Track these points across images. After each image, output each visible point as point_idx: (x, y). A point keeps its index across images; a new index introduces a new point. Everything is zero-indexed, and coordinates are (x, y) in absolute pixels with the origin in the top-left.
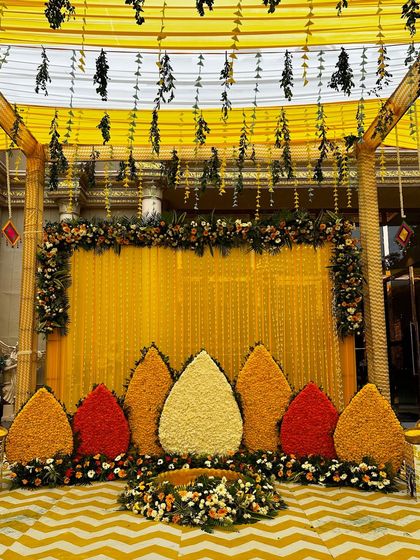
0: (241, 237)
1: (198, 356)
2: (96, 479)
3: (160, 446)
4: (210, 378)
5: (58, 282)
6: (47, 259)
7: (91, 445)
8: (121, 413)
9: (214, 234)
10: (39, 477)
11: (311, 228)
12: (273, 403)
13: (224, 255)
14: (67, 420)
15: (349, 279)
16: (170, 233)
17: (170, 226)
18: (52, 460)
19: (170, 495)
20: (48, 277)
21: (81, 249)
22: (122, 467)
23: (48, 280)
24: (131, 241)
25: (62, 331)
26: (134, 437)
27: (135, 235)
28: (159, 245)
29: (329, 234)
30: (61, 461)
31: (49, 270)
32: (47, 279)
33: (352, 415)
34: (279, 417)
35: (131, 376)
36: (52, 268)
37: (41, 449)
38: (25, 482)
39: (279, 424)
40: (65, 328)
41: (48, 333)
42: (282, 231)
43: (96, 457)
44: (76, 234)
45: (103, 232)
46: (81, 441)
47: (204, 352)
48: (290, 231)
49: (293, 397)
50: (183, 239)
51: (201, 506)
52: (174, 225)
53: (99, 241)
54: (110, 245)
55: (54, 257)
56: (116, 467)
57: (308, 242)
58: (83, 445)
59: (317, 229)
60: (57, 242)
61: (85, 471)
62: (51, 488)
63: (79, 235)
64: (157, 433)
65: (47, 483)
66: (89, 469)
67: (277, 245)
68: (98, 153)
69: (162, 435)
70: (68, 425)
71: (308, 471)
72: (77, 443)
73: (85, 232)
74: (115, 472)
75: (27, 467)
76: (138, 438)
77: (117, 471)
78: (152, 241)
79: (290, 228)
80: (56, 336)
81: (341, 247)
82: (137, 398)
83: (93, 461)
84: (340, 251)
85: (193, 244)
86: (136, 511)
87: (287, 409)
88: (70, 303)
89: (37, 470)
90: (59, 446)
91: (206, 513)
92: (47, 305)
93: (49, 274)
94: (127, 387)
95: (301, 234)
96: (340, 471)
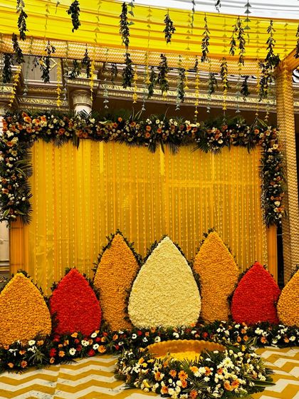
0: (191, 136)
1: (162, 242)
2: (78, 356)
3: (130, 321)
4: (173, 261)
5: (20, 171)
6: (8, 148)
7: (67, 325)
8: (93, 294)
9: (167, 132)
10: (25, 360)
11: (248, 132)
12: (224, 281)
13: (174, 152)
14: (45, 303)
15: (276, 177)
16: (127, 129)
17: (127, 122)
18: (34, 342)
19: (182, 372)
20: (10, 166)
21: (40, 140)
22: (100, 343)
23: (11, 169)
24: (89, 135)
25: (25, 219)
26: (104, 315)
27: (94, 129)
28: (116, 139)
29: (261, 139)
30: (42, 342)
31: (11, 159)
32: (8, 168)
33: (294, 288)
34: (229, 292)
35: (99, 260)
36: (14, 157)
37: (21, 331)
38: (11, 365)
39: (230, 298)
40: (27, 216)
41: (10, 220)
42: (225, 134)
43: (74, 335)
44: (37, 125)
45: (64, 124)
46: (58, 321)
47: (167, 238)
48: (231, 133)
49: (242, 275)
50: (139, 135)
51: (216, 380)
52: (131, 122)
53: (59, 133)
54: (69, 138)
55: (15, 146)
56: (94, 343)
57: (244, 145)
58: (60, 325)
59: (252, 134)
60: (18, 131)
61: (66, 349)
62: (38, 369)
63: (39, 126)
64: (126, 311)
65: (34, 364)
66: (70, 346)
67: (220, 145)
68: (53, 48)
69: (131, 313)
70: (46, 307)
71: (261, 336)
72: (54, 324)
73: (46, 123)
74: (94, 348)
75: (11, 350)
76: (109, 316)
77: (96, 347)
78: (109, 135)
79: (231, 131)
80: (18, 224)
81: (270, 150)
82: (107, 281)
83: (72, 339)
84: (270, 154)
85: (147, 141)
86: (147, 389)
87: (237, 285)
88: (31, 192)
89: (20, 353)
90: (38, 328)
91: (222, 387)
92: (10, 192)
93: (11, 162)
94: (95, 271)
95: (239, 137)
96: (289, 334)
